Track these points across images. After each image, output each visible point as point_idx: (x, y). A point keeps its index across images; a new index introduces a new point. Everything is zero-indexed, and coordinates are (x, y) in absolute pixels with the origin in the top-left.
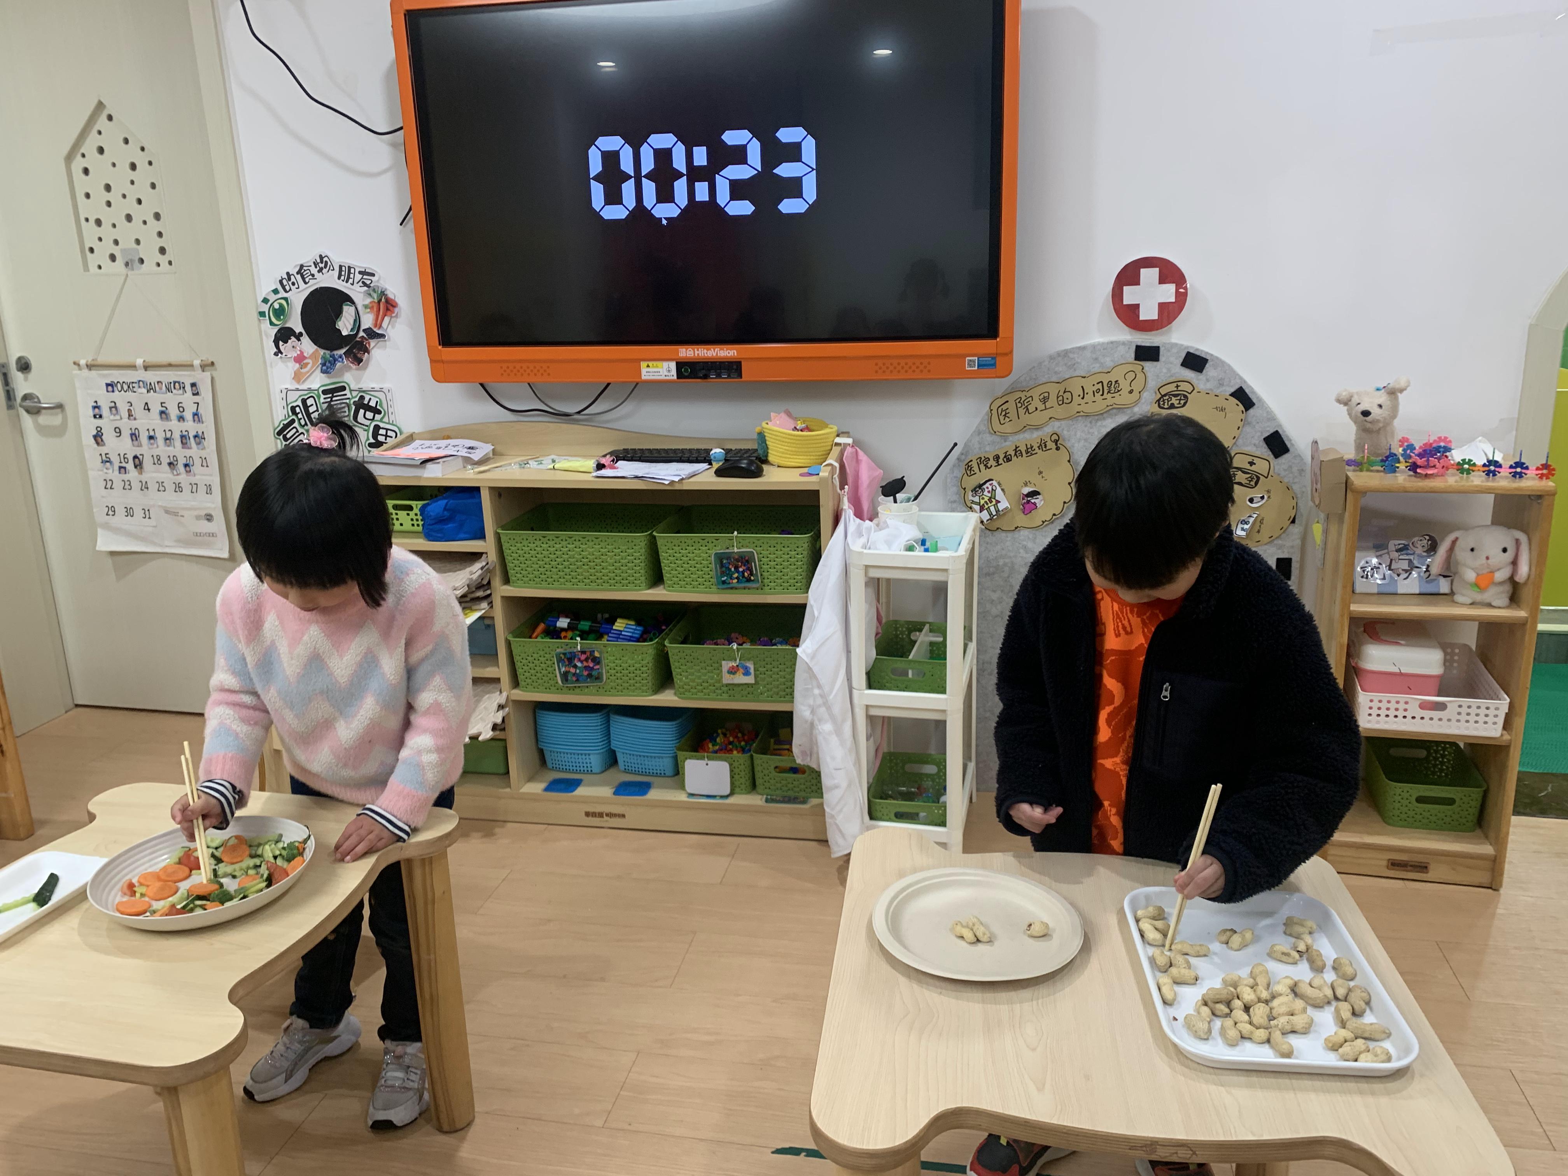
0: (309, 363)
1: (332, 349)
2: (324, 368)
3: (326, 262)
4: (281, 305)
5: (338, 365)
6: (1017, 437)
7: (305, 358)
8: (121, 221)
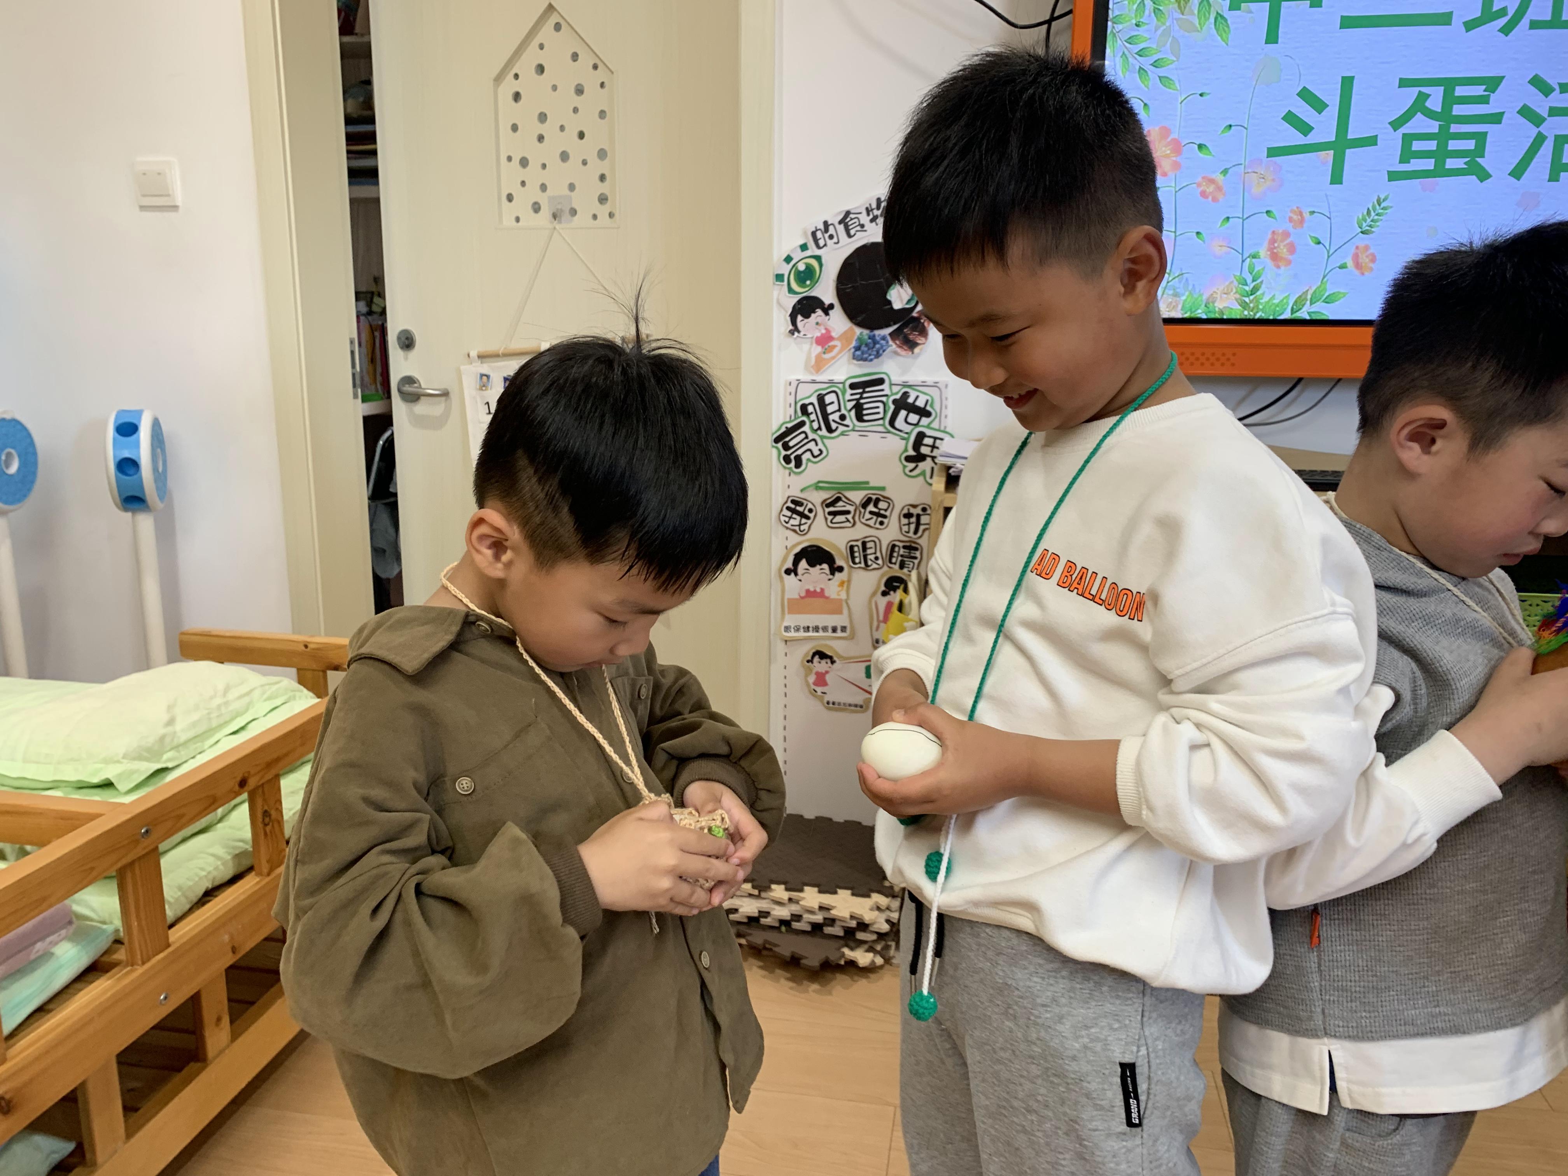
0: (836, 346)
1: (872, 328)
2: (858, 353)
4: (809, 267)
7: (831, 338)
8: (554, 161)
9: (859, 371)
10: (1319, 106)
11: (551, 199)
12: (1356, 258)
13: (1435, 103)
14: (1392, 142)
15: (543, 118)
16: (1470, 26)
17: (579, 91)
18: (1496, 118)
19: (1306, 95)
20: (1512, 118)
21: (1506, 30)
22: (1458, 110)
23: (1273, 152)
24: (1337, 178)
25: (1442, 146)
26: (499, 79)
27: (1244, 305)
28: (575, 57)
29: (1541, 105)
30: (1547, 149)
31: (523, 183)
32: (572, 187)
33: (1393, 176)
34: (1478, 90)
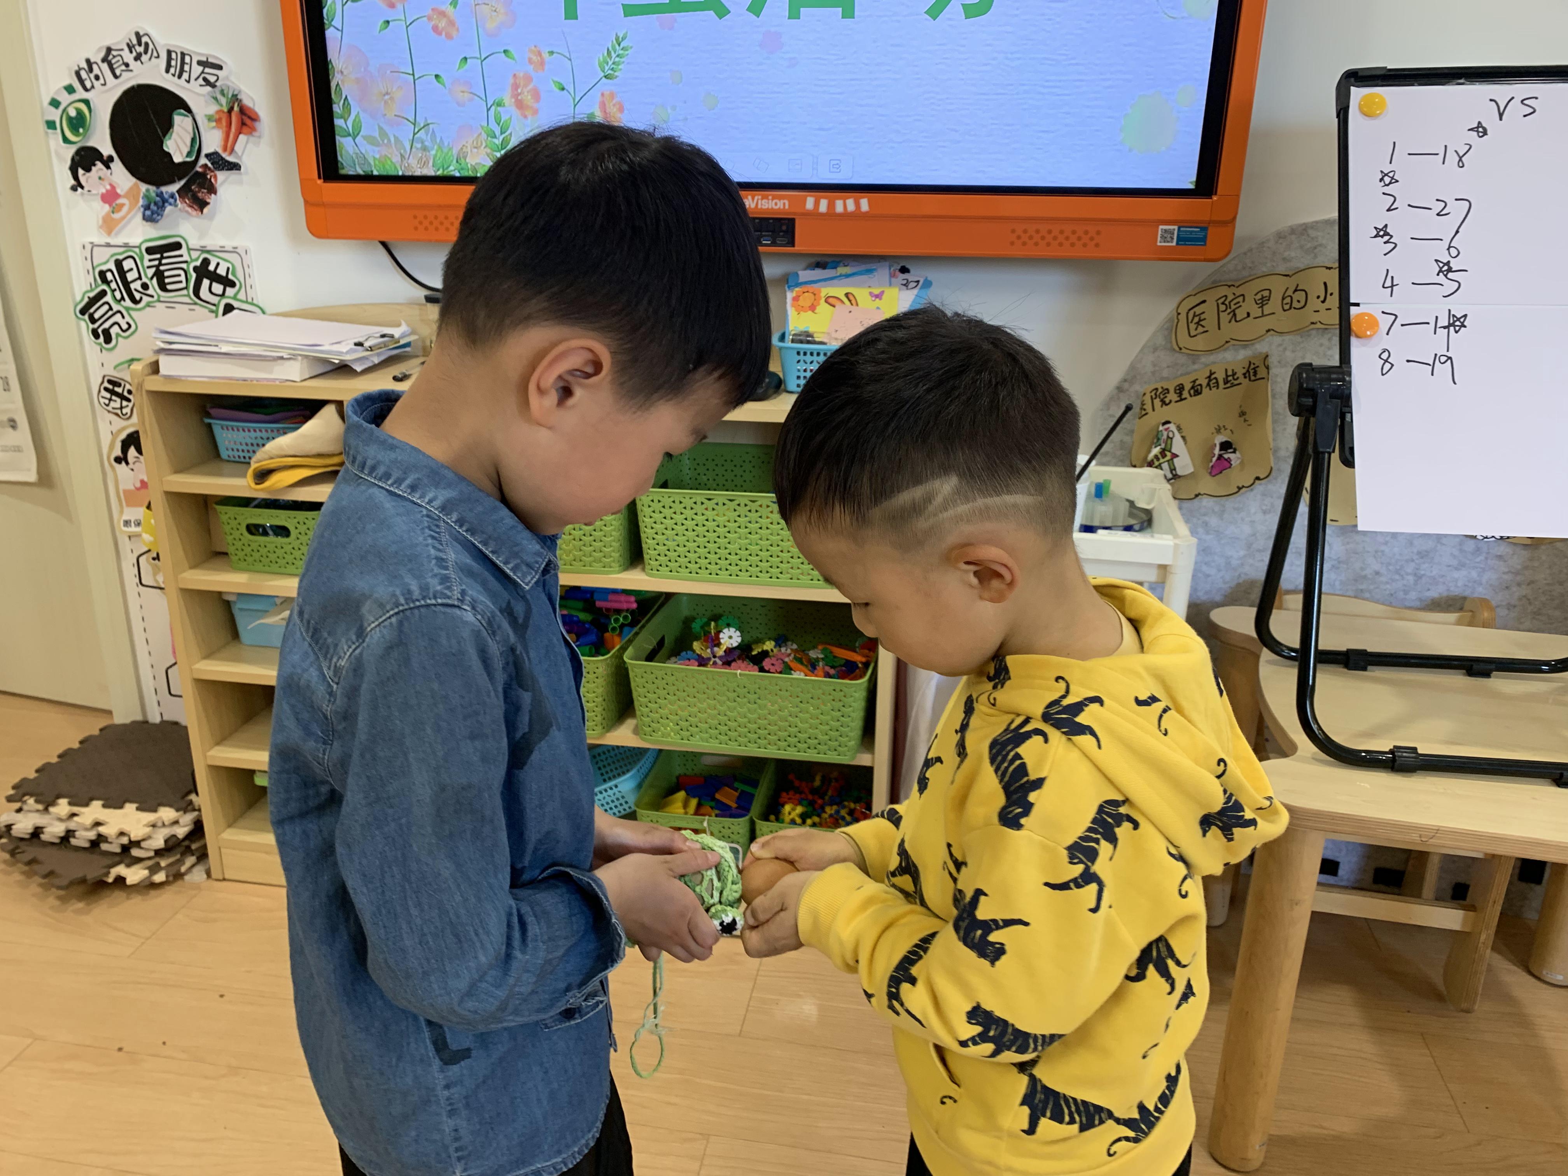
0: (123, 205)
1: (158, 183)
2: (148, 213)
3: (147, 44)
4: (79, 112)
5: (169, 209)
6: (1212, 358)
7: (118, 196)
9: (151, 234)
12: (603, 106)
24: (571, 12)
33: (629, 10)
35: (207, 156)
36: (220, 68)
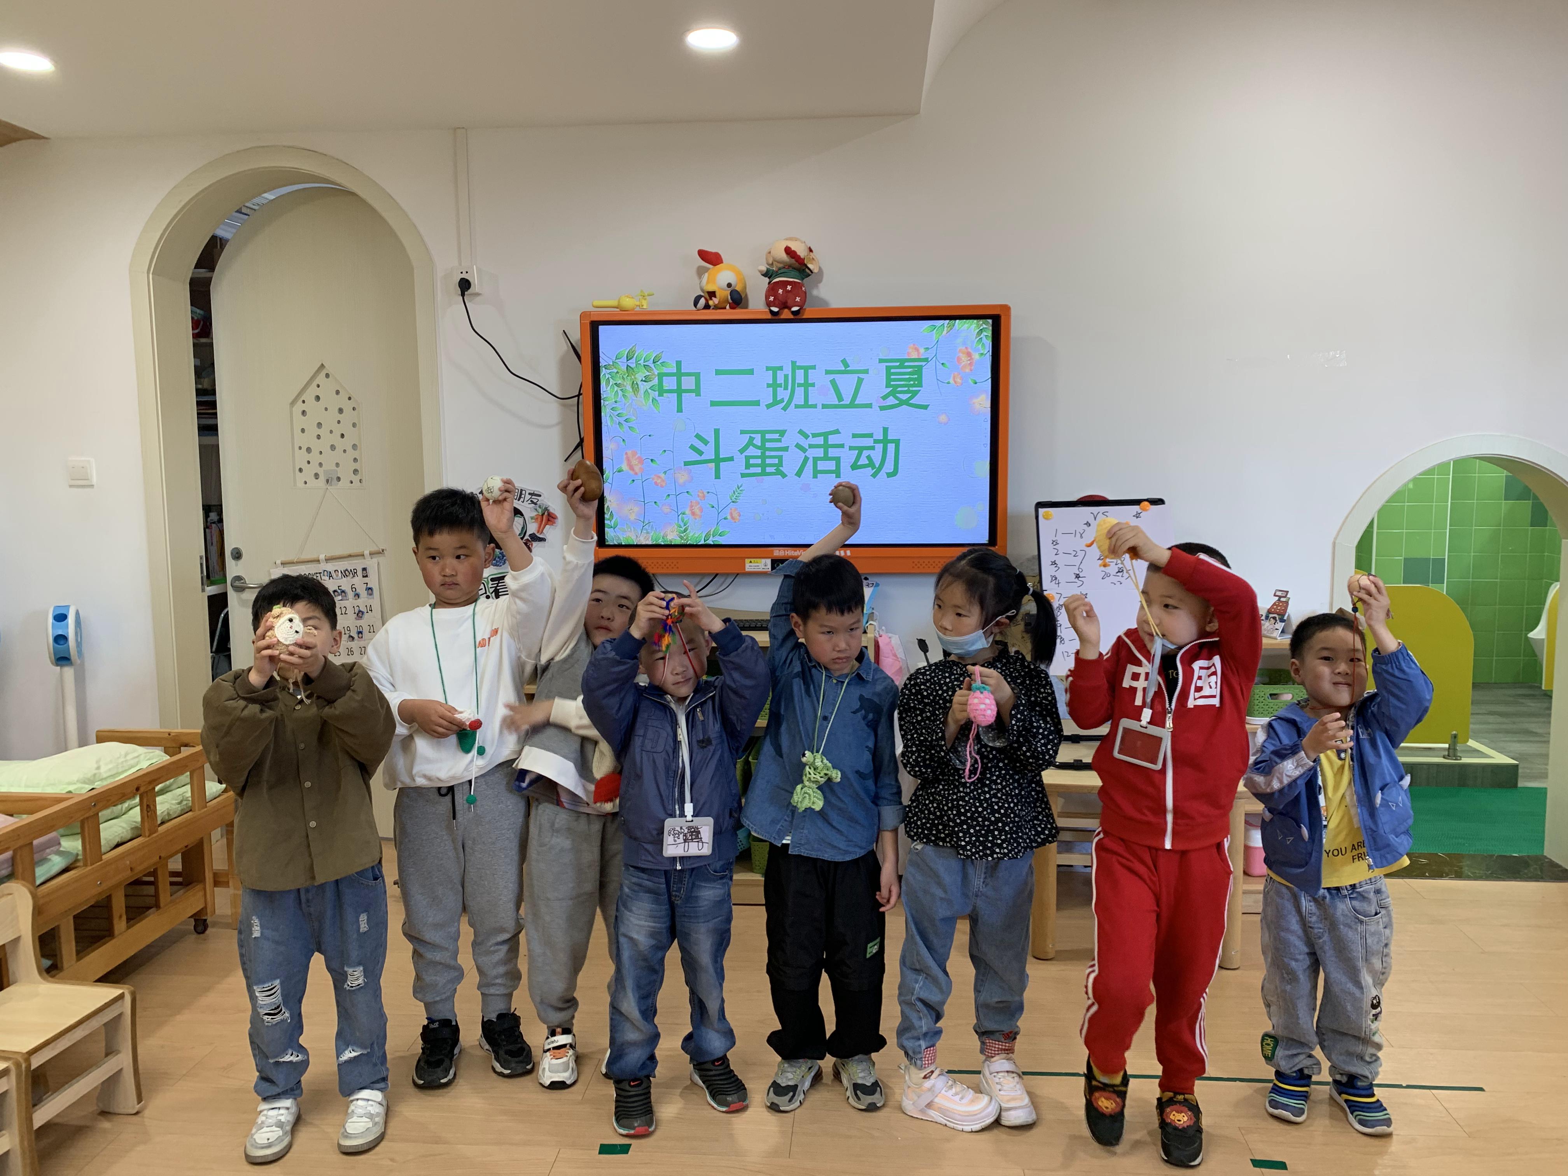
8: (327, 450)
9: (496, 572)
10: (706, 443)
11: (325, 472)
12: (731, 514)
13: (758, 441)
14: (740, 459)
15: (319, 425)
16: (769, 406)
17: (341, 411)
18: (786, 449)
19: (698, 436)
20: (792, 448)
21: (785, 409)
22: (768, 445)
23: (686, 464)
24: (718, 476)
25: (763, 461)
26: (293, 403)
27: (681, 538)
28: (338, 392)
29: (805, 443)
30: (810, 463)
31: (309, 462)
32: (337, 465)
33: (743, 475)
34: (776, 436)
35: (530, 535)
36: (540, 496)
